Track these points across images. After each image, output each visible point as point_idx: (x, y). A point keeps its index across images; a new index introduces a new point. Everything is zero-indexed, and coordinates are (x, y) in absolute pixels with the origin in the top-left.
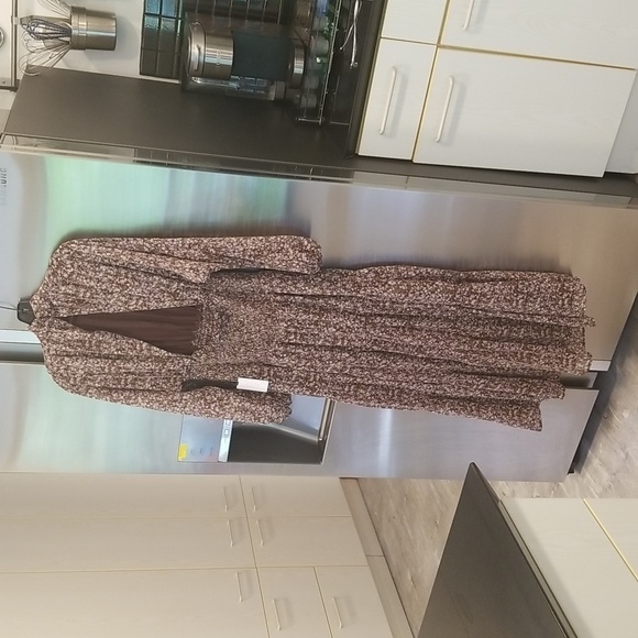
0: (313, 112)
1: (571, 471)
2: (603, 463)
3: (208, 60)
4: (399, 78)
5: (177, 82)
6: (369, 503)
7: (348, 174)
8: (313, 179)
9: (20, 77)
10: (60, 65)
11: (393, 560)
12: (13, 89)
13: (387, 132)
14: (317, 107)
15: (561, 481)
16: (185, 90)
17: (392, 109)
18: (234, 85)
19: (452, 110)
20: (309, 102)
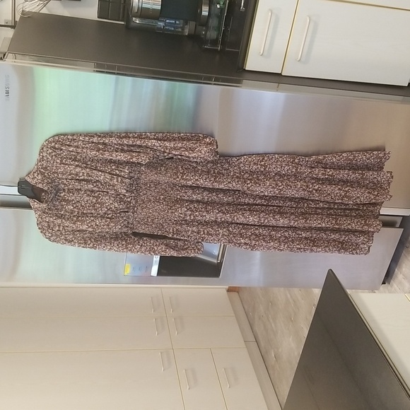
0: (215, 42)
1: (384, 283)
2: (405, 277)
3: (144, 6)
4: (273, 18)
5: (123, 23)
6: (246, 307)
7: (239, 82)
8: (214, 84)
9: (17, 19)
10: (44, 11)
11: (262, 344)
12: (13, 27)
13: (265, 54)
14: (217, 38)
15: (377, 290)
16: (129, 28)
17: (269, 38)
18: (161, 24)
19: (308, 39)
20: (212, 34)
